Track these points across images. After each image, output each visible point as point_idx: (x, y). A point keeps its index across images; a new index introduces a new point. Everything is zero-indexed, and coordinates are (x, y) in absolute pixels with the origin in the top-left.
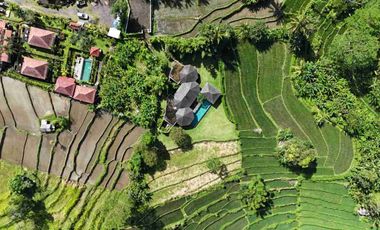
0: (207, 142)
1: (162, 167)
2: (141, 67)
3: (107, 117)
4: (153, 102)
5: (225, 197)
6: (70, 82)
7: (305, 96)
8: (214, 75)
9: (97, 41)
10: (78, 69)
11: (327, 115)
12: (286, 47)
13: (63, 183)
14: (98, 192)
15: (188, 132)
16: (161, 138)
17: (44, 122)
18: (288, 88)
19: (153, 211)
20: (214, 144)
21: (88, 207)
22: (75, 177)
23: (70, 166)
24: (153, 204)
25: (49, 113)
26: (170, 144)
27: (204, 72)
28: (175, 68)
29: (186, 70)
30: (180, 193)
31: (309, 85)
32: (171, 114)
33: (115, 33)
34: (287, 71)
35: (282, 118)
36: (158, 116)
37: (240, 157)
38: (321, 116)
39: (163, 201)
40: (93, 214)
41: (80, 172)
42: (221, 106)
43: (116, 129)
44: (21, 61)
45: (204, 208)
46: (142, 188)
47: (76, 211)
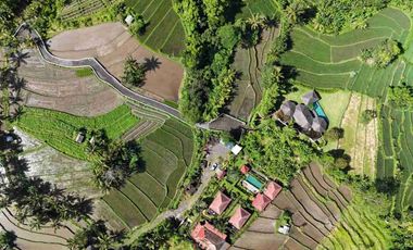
0: (343, 117)
1: (348, 159)
2: (267, 141)
3: (295, 183)
4: (298, 144)
5: (390, 121)
6: (260, 197)
7: (340, 29)
8: (296, 90)
9: (236, 165)
10: (250, 188)
11: (361, 18)
12: (297, 28)
13: (330, 236)
14: (347, 215)
15: (330, 127)
16: (326, 150)
17: (281, 230)
18: (328, 39)
19: (378, 180)
20: (347, 112)
21: (356, 227)
22: (330, 226)
23: (320, 226)
24: (373, 178)
25: (274, 223)
26: (333, 145)
27: (291, 96)
28: (279, 117)
29: (285, 109)
30: (373, 154)
31: (334, 23)
32: (313, 134)
33: (236, 149)
34: (315, 35)
35: (349, 53)
36: (310, 145)
37: (365, 96)
38: (361, 23)
39: (374, 169)
40: (362, 226)
41: (327, 221)
42: (321, 94)
43: (305, 180)
44: (230, 225)
45: (392, 140)
46: (358, 181)
47: (356, 237)
